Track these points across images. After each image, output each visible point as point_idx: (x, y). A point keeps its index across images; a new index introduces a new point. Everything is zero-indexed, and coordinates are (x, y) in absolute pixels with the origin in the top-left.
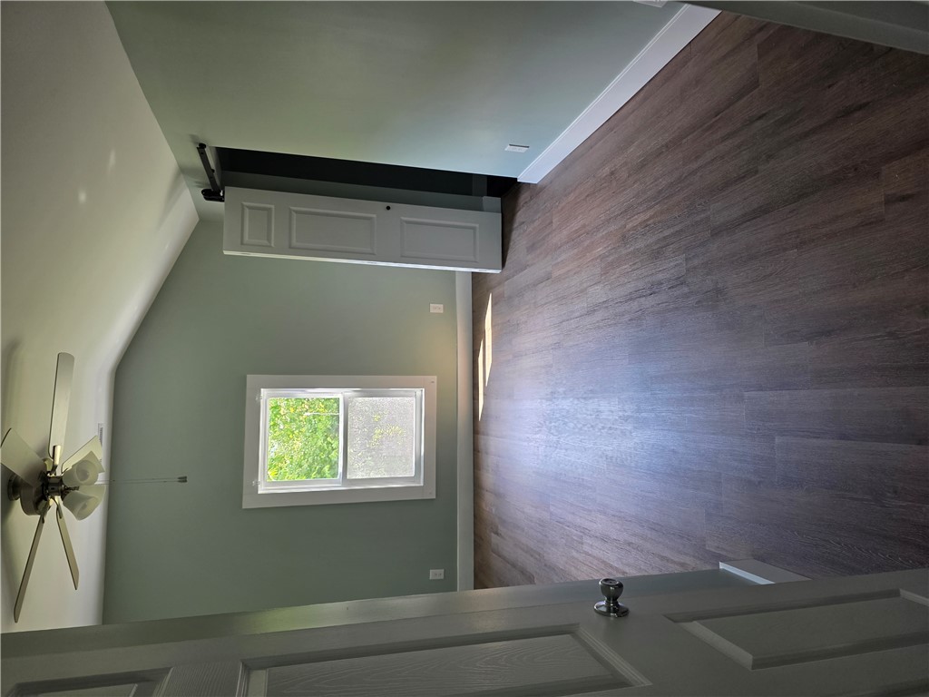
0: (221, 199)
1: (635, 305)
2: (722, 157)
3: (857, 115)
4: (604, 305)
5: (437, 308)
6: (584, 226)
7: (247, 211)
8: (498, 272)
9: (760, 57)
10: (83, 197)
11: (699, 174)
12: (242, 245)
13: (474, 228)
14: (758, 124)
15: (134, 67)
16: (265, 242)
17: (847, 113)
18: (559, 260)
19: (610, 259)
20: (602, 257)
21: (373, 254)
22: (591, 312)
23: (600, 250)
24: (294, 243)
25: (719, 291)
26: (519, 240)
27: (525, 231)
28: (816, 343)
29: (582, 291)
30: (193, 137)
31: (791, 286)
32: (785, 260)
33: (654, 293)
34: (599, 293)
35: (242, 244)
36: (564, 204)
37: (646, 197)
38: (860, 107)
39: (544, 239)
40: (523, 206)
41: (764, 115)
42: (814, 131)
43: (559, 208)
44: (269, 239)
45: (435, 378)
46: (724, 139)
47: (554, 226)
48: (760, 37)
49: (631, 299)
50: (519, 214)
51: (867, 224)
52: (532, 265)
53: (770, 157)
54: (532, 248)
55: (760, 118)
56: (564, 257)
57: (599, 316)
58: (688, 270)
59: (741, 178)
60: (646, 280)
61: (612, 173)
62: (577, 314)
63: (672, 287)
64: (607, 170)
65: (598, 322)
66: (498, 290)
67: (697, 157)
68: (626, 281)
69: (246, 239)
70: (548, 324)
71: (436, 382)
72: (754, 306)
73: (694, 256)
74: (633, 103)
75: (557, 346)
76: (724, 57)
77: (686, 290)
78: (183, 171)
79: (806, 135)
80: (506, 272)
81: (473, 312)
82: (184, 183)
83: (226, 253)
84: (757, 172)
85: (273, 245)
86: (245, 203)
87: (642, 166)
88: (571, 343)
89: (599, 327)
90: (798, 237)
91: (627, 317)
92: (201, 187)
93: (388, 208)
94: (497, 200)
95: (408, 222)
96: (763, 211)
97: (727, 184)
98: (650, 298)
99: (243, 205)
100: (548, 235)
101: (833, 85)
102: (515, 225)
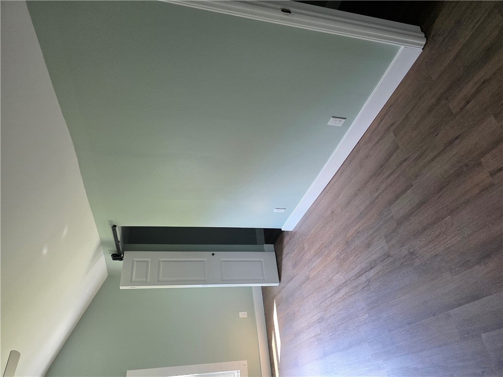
0: (121, 259)
1: (363, 278)
2: (391, 185)
3: (456, 142)
4: (345, 284)
5: (243, 315)
6: (323, 244)
7: (135, 263)
8: (277, 285)
9: (395, 136)
10: (45, 251)
11: (380, 197)
12: (132, 283)
13: (261, 261)
14: (405, 164)
15: (84, 183)
16: (144, 279)
17: (451, 143)
18: (313, 266)
19: (342, 257)
20: (337, 257)
21: (205, 281)
22: (338, 290)
23: (334, 254)
24: (161, 278)
25: (412, 254)
26: (287, 263)
27: (290, 257)
28: (484, 264)
29: (329, 281)
30: (110, 221)
31: (454, 237)
32: (445, 224)
33: (373, 267)
34: (339, 278)
35: (131, 281)
36: (309, 236)
37: (354, 217)
38: (457, 138)
39: (301, 258)
40: (286, 245)
41: (406, 159)
42: (436, 157)
43: (307, 239)
44: (146, 278)
45: (245, 362)
46: (388, 177)
47: (306, 250)
48: (393, 128)
49: (360, 276)
50: (285, 250)
51: (485, 190)
52: (297, 275)
53: (416, 177)
54: (295, 265)
55: (405, 161)
56: (315, 264)
57: (342, 292)
58: (389, 248)
59: (405, 191)
60: (367, 261)
61: (332, 212)
62: (329, 295)
63: (383, 260)
64: (329, 212)
65: (343, 296)
66: (278, 297)
67: (377, 189)
68: (354, 266)
69: (134, 278)
70: (313, 307)
71: (246, 364)
72: (437, 255)
73: (390, 239)
74: (336, 177)
75: (321, 320)
76: (377, 142)
77: (391, 259)
78: (103, 243)
79: (433, 160)
80: (282, 284)
81: (265, 314)
82: (102, 252)
83: (121, 288)
84: (412, 186)
85: (148, 281)
86: (134, 259)
87: (348, 204)
88: (329, 315)
89: (344, 299)
90: (448, 209)
91: (360, 288)
92: (111, 253)
93: (213, 254)
94: (271, 246)
95: (224, 261)
96: (422, 203)
97: (397, 197)
98: (372, 271)
99: (133, 261)
100: (303, 255)
101: (438, 134)
102: (284, 256)
